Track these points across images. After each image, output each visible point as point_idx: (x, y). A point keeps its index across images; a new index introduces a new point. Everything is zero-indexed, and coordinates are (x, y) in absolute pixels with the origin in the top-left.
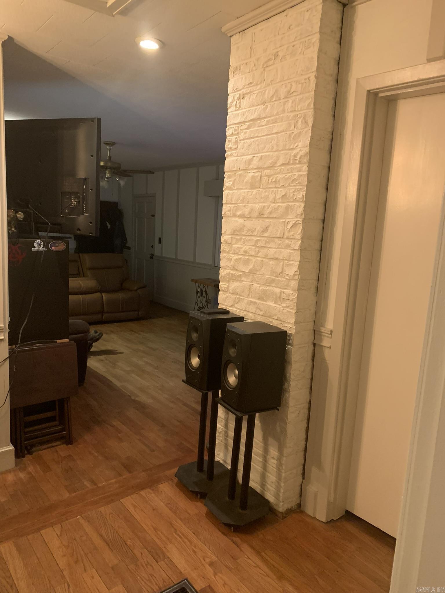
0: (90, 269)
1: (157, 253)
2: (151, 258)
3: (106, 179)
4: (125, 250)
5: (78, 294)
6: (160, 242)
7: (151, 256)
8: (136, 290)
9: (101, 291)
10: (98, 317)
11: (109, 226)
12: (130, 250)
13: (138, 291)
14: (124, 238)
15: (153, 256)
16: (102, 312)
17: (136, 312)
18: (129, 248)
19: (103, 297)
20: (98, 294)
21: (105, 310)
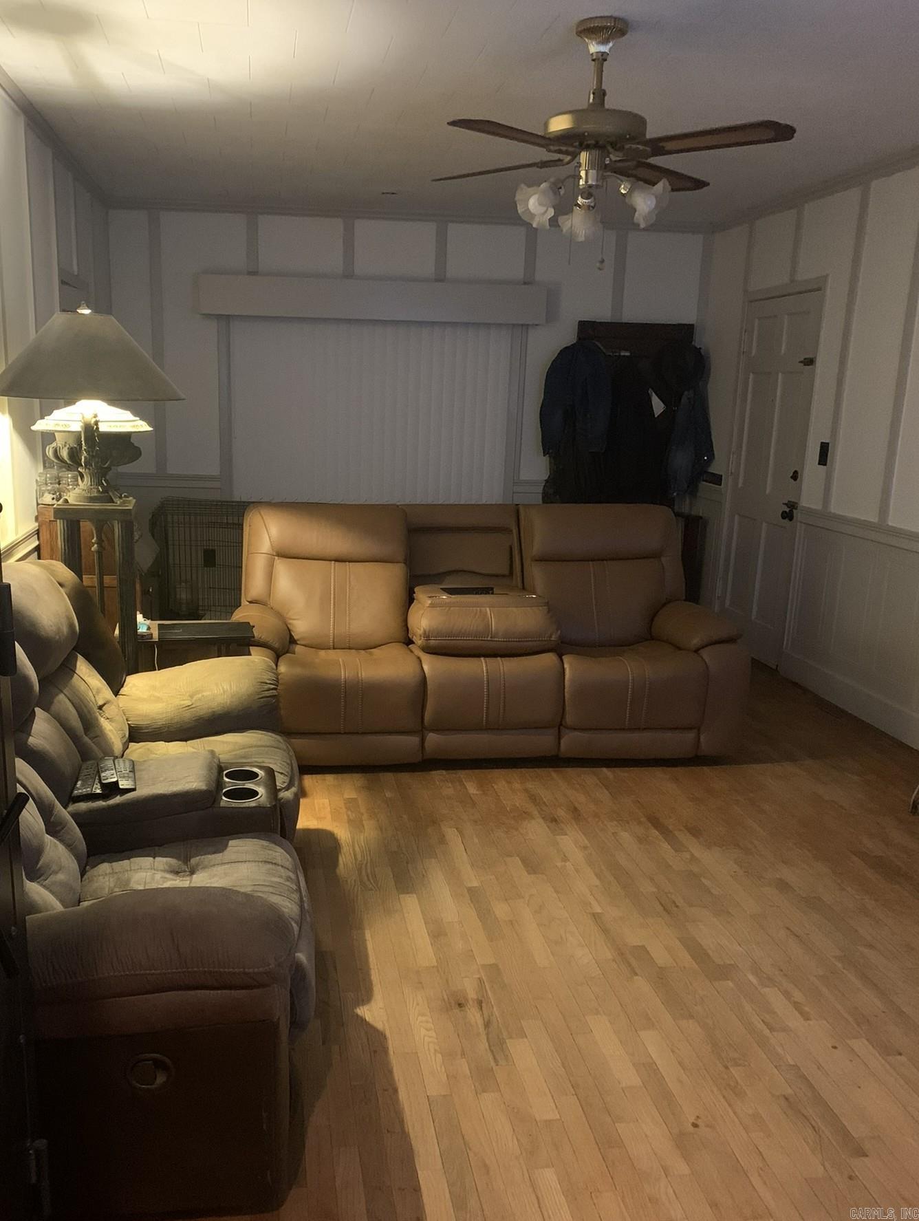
0: (542, 559)
1: (809, 498)
2: (787, 516)
3: (580, 201)
4: (704, 485)
5: (478, 656)
6: (823, 460)
7: (787, 510)
8: (697, 651)
9: (561, 648)
10: (542, 742)
11: (658, 406)
12: (720, 485)
13: (705, 654)
14: (704, 446)
15: (794, 511)
16: (560, 726)
17: (691, 735)
18: (717, 480)
19: (564, 669)
20: (549, 659)
21: (569, 719)
